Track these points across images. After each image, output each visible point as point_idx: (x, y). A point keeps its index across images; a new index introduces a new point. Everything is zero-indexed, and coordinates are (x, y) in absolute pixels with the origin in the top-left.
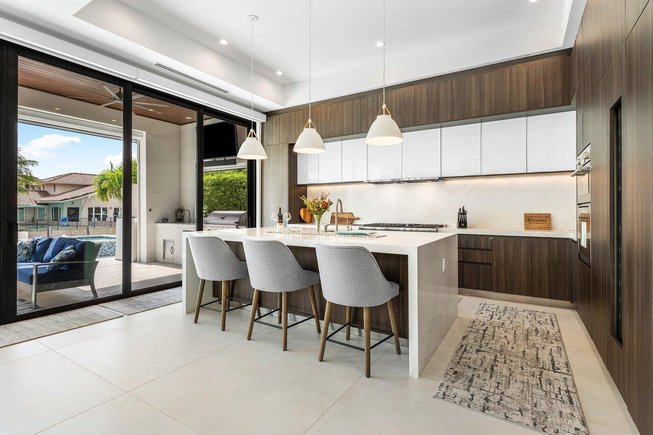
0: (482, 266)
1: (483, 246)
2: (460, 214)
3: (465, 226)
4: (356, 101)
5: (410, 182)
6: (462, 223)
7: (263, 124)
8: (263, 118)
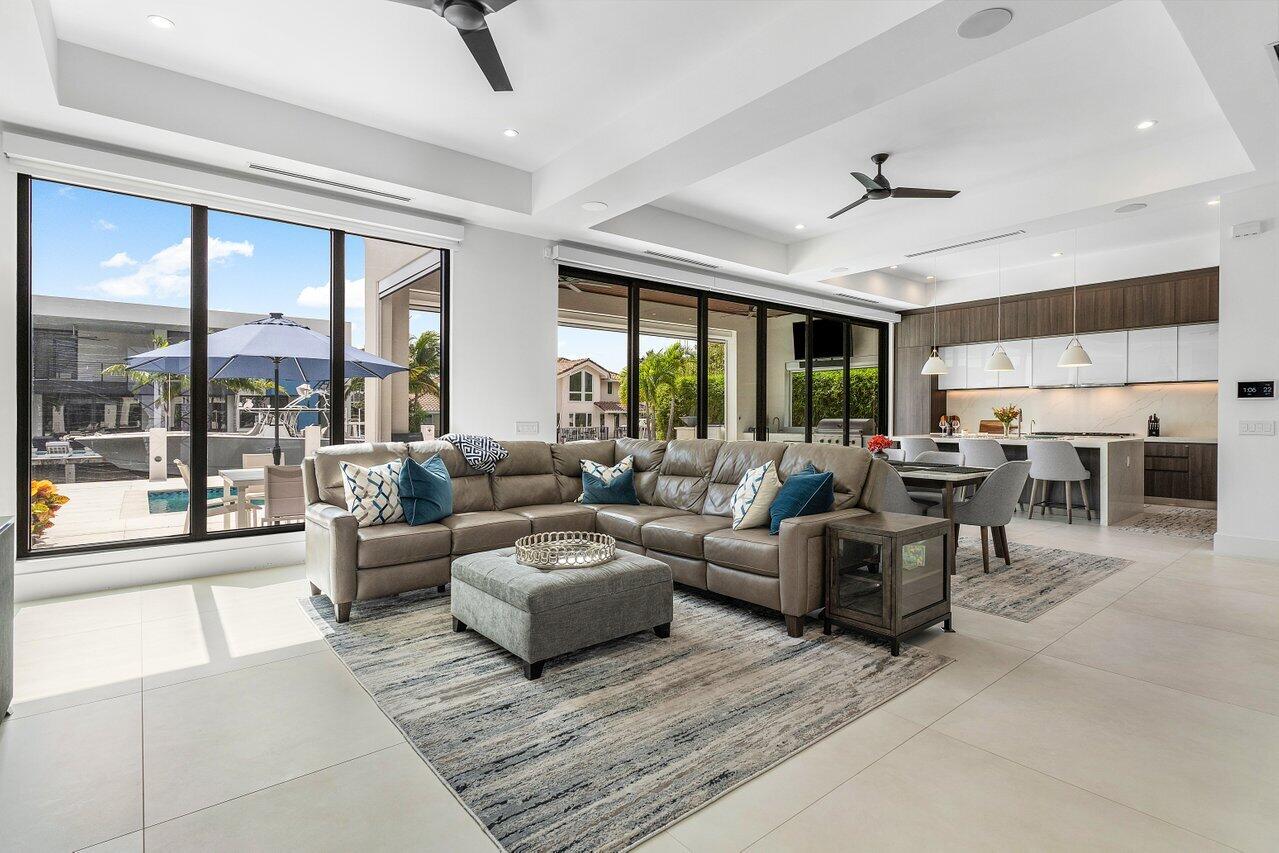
0: (1175, 474)
1: (1176, 453)
2: (1150, 421)
3: (1157, 435)
4: (1020, 303)
5: (1090, 387)
6: (1154, 431)
7: (896, 325)
8: (898, 318)
